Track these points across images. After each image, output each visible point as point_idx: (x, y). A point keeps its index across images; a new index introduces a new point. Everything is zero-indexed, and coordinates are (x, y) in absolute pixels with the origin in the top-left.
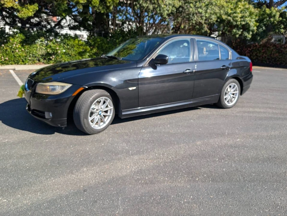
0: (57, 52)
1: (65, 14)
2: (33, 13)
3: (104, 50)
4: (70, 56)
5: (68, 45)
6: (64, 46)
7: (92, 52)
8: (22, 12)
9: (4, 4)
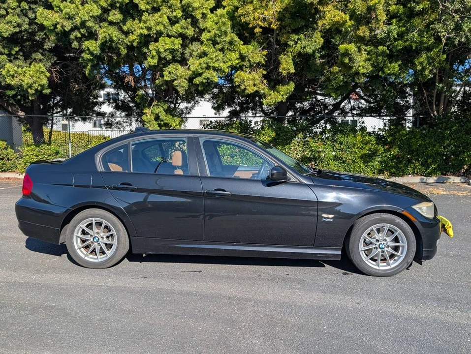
0: (319, 156)
1: (336, 94)
2: (285, 97)
3: (413, 151)
4: (344, 162)
5: (341, 143)
6: (335, 146)
7: (386, 156)
8: (269, 98)
9: (245, 89)
